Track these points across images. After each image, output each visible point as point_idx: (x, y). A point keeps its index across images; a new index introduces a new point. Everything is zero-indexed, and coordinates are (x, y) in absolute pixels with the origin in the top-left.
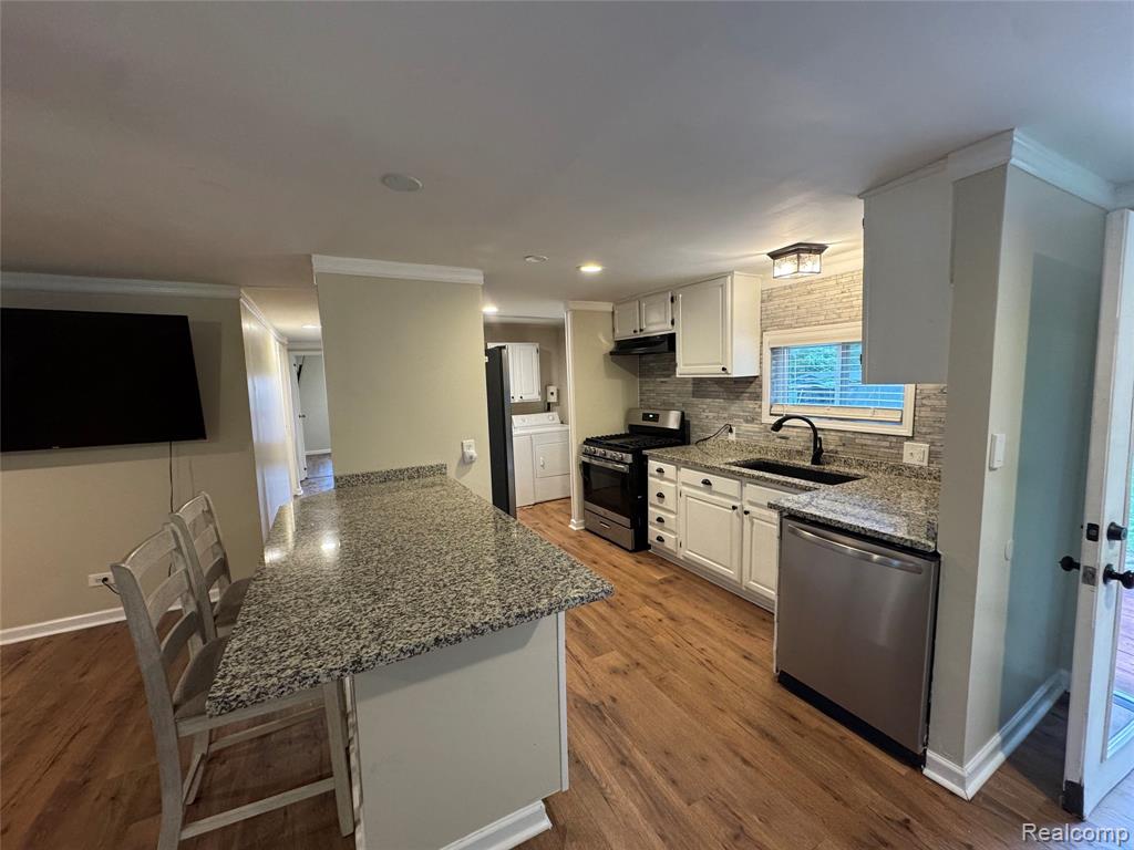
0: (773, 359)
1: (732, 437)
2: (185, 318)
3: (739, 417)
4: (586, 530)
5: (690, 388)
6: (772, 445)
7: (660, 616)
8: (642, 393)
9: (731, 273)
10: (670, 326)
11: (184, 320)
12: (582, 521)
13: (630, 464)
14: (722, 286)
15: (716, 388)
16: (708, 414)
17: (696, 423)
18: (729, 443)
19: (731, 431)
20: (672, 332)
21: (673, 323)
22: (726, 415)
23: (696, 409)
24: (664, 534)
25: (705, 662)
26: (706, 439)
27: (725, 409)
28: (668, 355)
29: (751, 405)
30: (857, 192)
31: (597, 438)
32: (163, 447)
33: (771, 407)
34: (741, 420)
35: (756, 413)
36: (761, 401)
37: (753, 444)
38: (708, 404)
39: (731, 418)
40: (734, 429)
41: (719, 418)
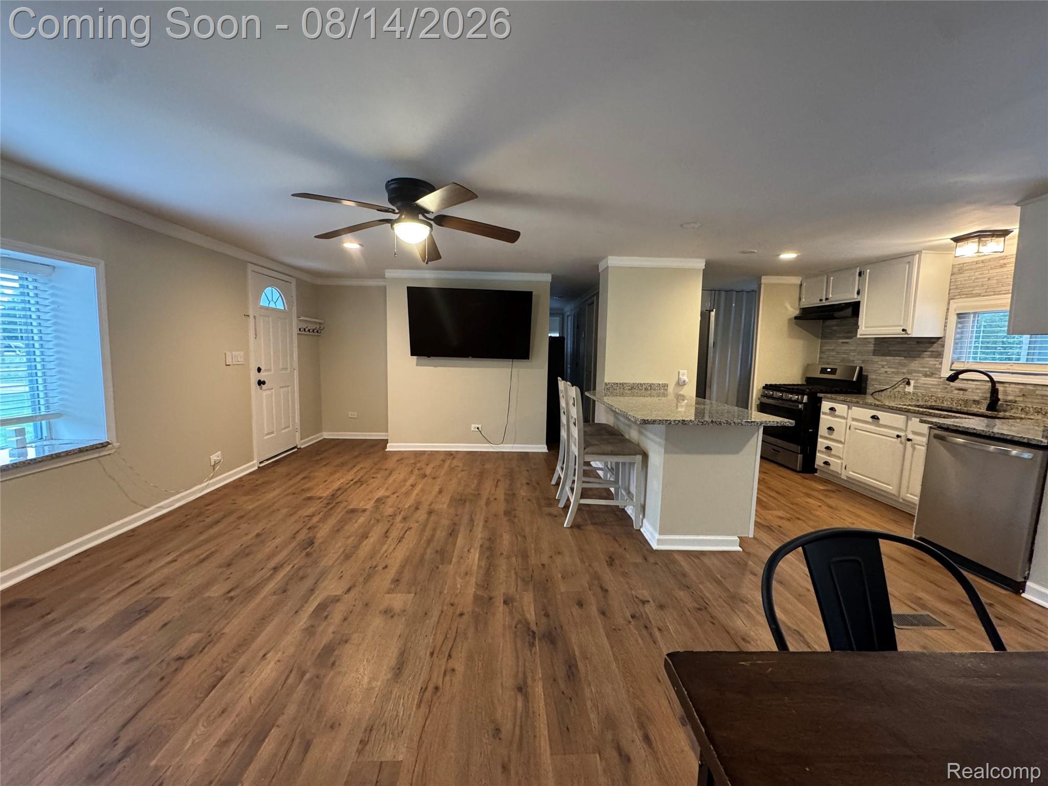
0: (958, 323)
1: (910, 389)
2: (531, 293)
3: (918, 372)
6: (948, 396)
8: (822, 352)
9: (919, 252)
10: (856, 296)
13: (805, 403)
14: (908, 262)
15: (897, 347)
16: (887, 369)
17: (873, 377)
18: (906, 394)
19: (908, 383)
20: (857, 300)
21: (859, 293)
22: (905, 371)
23: (876, 365)
24: (831, 459)
26: (882, 391)
27: (904, 365)
28: (852, 320)
30: (1014, 202)
31: (772, 384)
32: (509, 362)
33: (952, 363)
34: (921, 375)
35: (936, 368)
36: (942, 358)
37: (930, 395)
38: (887, 361)
39: (910, 373)
40: (912, 382)
41: (897, 373)
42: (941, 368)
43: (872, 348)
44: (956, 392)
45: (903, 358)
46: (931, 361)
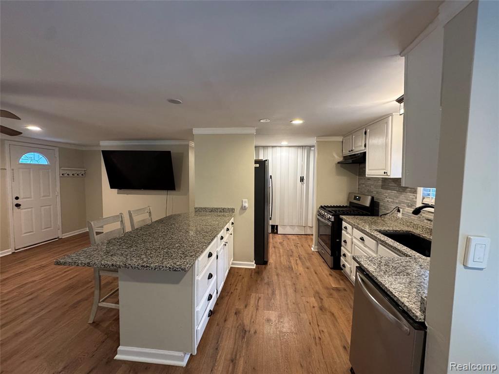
1: (400, 215)
2: (170, 152)
3: (404, 203)
4: (318, 252)
5: (380, 183)
6: (421, 224)
7: (316, 305)
8: (359, 185)
9: (391, 115)
10: (363, 148)
11: (169, 152)
12: (316, 247)
13: (332, 222)
14: (386, 123)
15: (393, 184)
16: (388, 200)
17: (382, 204)
18: (398, 219)
19: (399, 211)
20: (365, 151)
21: (365, 146)
22: (397, 201)
23: (383, 196)
24: (346, 264)
25: (317, 338)
26: (385, 214)
27: (397, 197)
29: (411, 196)
30: (399, 53)
31: (324, 206)
32: (165, 192)
33: (424, 198)
34: (406, 205)
35: (414, 201)
36: (416, 194)
37: (410, 221)
38: (388, 193)
39: (400, 203)
40: (401, 210)
41: (393, 202)
42: (416, 202)
43: (381, 184)
44: (426, 221)
45: (396, 192)
46: (411, 195)
